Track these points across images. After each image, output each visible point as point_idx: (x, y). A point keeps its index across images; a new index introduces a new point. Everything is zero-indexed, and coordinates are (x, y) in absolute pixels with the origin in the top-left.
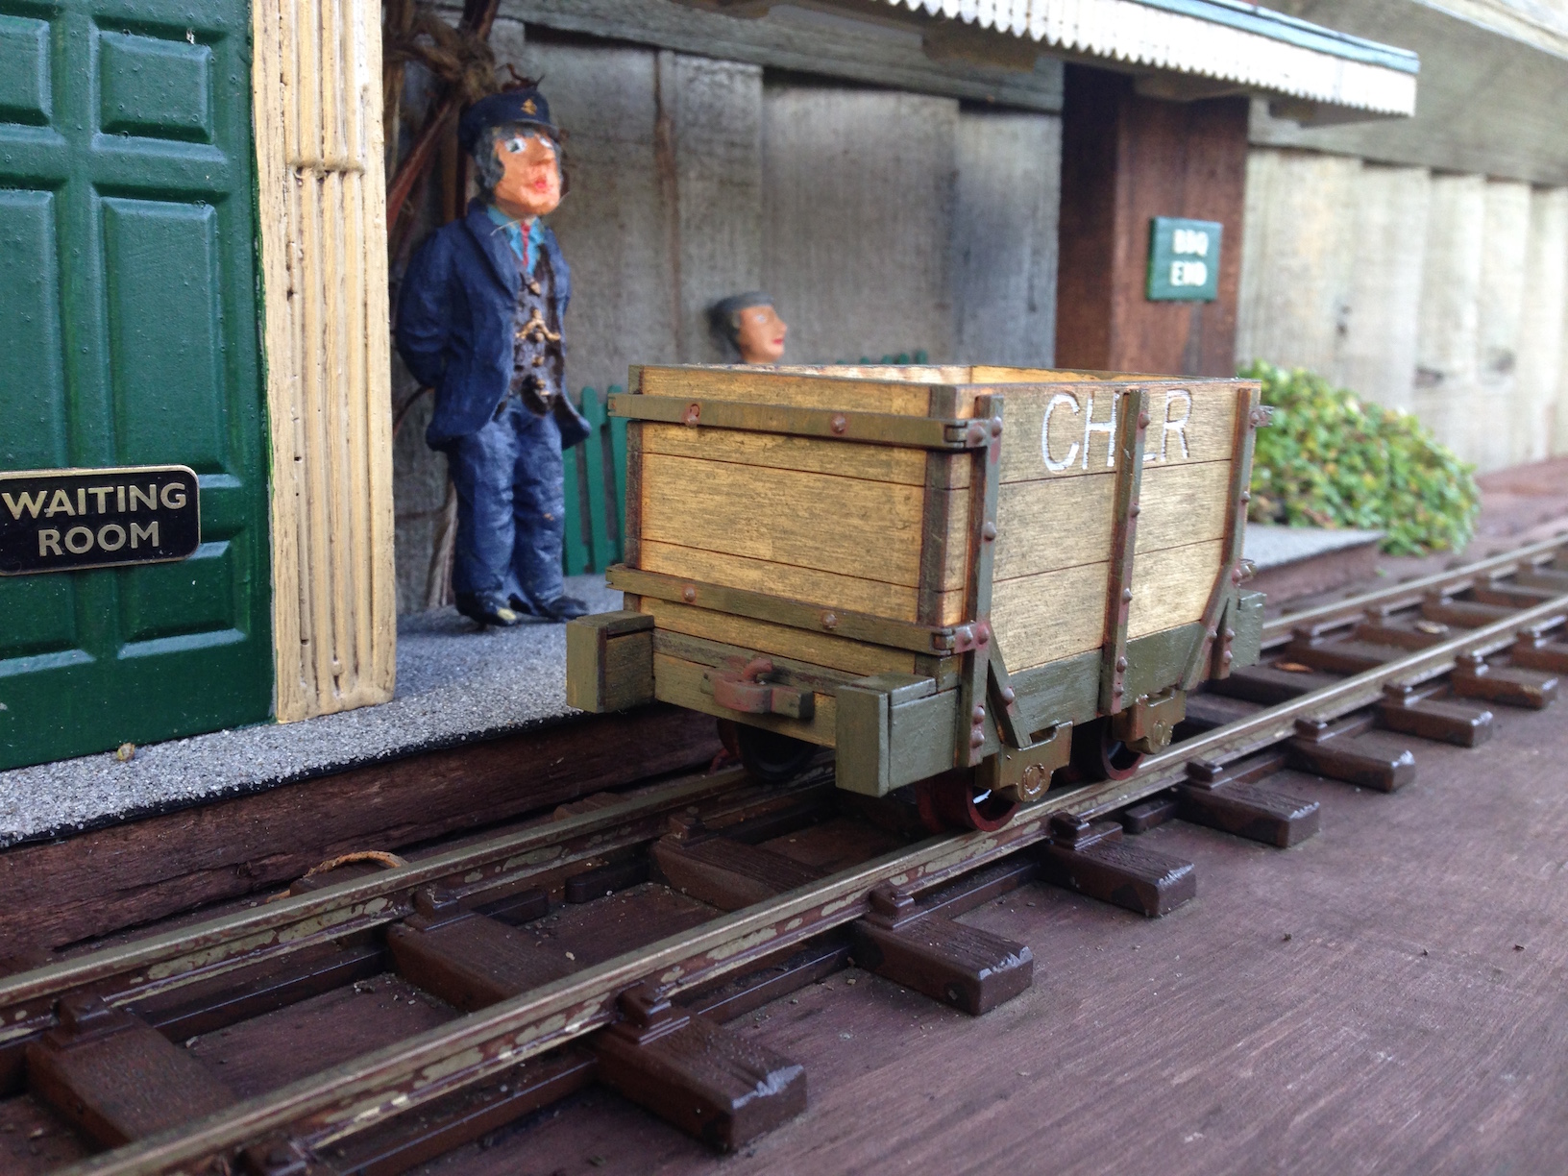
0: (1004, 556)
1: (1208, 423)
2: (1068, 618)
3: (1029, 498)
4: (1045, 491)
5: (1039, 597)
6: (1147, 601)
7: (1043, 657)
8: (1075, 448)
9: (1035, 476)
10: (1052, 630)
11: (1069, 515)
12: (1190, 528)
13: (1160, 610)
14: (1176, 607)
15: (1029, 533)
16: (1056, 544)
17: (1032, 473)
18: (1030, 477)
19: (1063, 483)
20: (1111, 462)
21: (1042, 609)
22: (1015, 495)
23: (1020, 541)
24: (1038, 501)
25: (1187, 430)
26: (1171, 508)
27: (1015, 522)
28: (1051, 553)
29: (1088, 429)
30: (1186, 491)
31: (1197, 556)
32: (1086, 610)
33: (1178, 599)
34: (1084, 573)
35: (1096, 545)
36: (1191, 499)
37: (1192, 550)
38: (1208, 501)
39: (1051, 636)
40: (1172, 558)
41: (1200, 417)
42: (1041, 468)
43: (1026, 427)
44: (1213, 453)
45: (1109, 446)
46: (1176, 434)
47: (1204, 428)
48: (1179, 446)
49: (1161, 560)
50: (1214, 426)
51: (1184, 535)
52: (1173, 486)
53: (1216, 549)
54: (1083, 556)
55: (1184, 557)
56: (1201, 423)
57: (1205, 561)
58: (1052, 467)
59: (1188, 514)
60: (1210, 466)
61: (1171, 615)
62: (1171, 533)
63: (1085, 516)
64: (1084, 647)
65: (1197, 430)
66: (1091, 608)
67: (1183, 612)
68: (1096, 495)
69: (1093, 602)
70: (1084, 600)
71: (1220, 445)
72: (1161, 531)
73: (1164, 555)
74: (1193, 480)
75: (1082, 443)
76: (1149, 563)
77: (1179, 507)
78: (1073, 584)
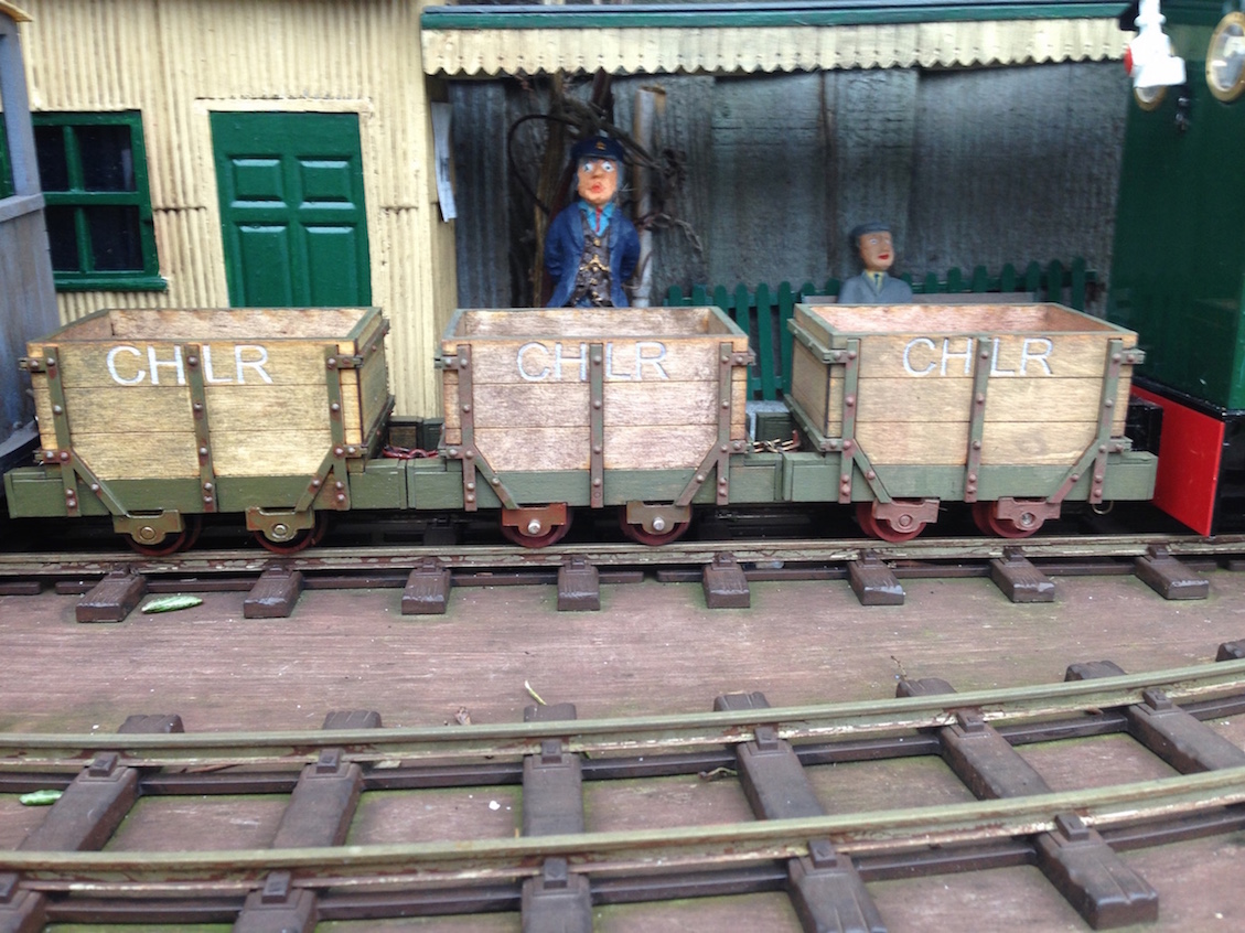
0: (87, 421)
1: (291, 363)
2: (161, 457)
3: (105, 396)
4: (118, 393)
5: (127, 444)
6: (247, 457)
7: (139, 474)
8: (142, 374)
11: (145, 406)
12: (287, 421)
13: (261, 463)
14: (283, 463)
15: (109, 413)
16: (136, 419)
17: (102, 383)
18: (101, 386)
19: (135, 390)
20: (182, 381)
21: (131, 450)
22: (90, 393)
23: (101, 416)
24: (113, 398)
25: (268, 367)
26: (259, 408)
27: (95, 407)
28: (133, 424)
29: (154, 364)
30: (273, 400)
31: (300, 437)
32: (177, 455)
33: (283, 460)
34: (169, 436)
35: (178, 423)
36: (281, 405)
37: (294, 433)
38: (303, 407)
39: (145, 465)
40: (269, 436)
41: (278, 360)
42: (111, 382)
43: (91, 362)
44: (301, 381)
45: (177, 373)
46: (252, 369)
47: (287, 366)
48: (258, 375)
49: (255, 437)
50: (298, 365)
51: (279, 424)
52: (257, 396)
53: (324, 434)
54: (166, 427)
55: (283, 437)
56: (280, 363)
57: (310, 440)
58: (123, 382)
59: (280, 414)
60: (301, 387)
61: (278, 468)
62: (264, 422)
63: (162, 407)
64: (180, 474)
65: (277, 367)
66: (182, 455)
67: (292, 467)
68: (171, 397)
69: (183, 452)
70: (173, 450)
71: (309, 376)
72: (250, 421)
73: (259, 433)
74: (283, 394)
75: (148, 371)
76: (242, 437)
77: (268, 409)
78: (159, 441)
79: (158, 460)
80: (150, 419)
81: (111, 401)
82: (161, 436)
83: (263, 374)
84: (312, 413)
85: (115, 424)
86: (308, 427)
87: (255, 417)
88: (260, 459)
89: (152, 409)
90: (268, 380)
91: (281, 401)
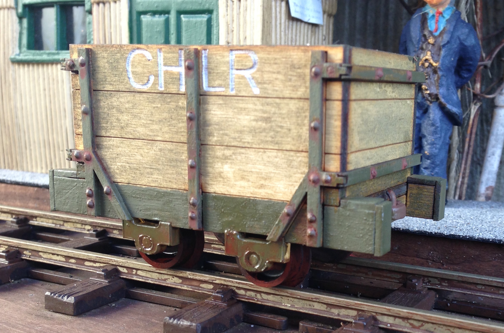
0: (109, 125)
1: (279, 73)
3: (123, 101)
4: (133, 98)
5: (136, 151)
6: (230, 175)
8: (152, 80)
9: (124, 89)
10: (149, 170)
11: (152, 112)
12: (270, 139)
13: (243, 183)
14: (262, 186)
15: (125, 118)
16: (144, 126)
17: (122, 87)
18: (121, 90)
19: (145, 95)
20: (183, 89)
21: (139, 157)
22: (112, 97)
23: (118, 120)
24: (128, 102)
25: (257, 76)
26: (245, 123)
27: (114, 110)
28: (141, 131)
29: (162, 69)
30: (260, 114)
31: (280, 158)
32: (174, 167)
33: (263, 182)
34: (169, 146)
35: (177, 133)
36: (267, 120)
37: (274, 153)
38: (287, 124)
39: (148, 173)
40: (252, 154)
41: (267, 68)
42: (128, 86)
43: (114, 64)
44: (287, 93)
45: (180, 79)
46: (243, 77)
47: (275, 76)
48: (247, 85)
49: (240, 153)
50: (285, 75)
51: (262, 142)
52: (245, 109)
53: (303, 158)
54: (167, 137)
55: (265, 156)
56: (270, 72)
57: (290, 163)
58: (137, 86)
59: (264, 129)
60: (286, 101)
61: (257, 190)
62: (248, 138)
63: (165, 115)
64: (175, 186)
65: (266, 76)
66: (178, 166)
67: (270, 192)
68: (173, 105)
69: (179, 164)
70: (171, 161)
71: (295, 88)
72: (237, 135)
73: (243, 150)
74: (267, 108)
75: (157, 76)
76: (228, 152)
77: (254, 124)
78: (161, 150)
79: (158, 170)
80: (155, 127)
81: (127, 106)
82: (162, 145)
83: (252, 83)
84: (294, 132)
85: (129, 129)
86: (288, 147)
87: (241, 132)
88: (243, 178)
89: (156, 117)
90: (256, 91)
91: (265, 115)
